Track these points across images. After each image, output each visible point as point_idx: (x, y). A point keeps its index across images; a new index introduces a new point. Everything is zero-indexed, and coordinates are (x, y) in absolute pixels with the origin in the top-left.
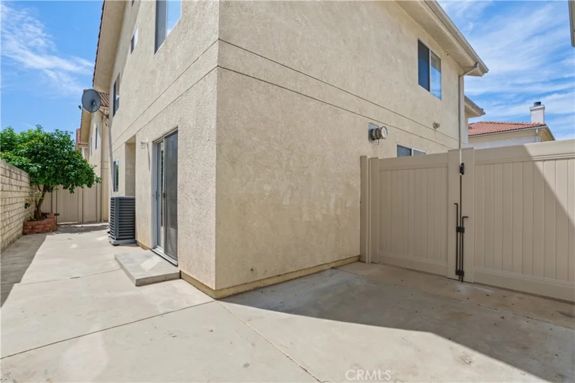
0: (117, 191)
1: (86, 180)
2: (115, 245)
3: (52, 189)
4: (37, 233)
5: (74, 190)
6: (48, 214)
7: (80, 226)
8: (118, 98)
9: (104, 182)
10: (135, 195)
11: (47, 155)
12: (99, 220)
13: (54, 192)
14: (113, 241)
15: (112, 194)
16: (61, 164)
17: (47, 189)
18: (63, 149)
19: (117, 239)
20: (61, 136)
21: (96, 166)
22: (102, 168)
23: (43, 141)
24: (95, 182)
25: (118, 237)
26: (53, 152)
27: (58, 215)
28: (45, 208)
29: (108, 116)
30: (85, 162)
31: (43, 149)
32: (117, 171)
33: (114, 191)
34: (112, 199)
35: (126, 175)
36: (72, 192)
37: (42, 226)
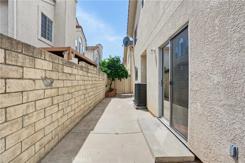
0: (137, 80)
1: (125, 76)
2: (137, 109)
3: (114, 80)
4: (109, 97)
5: (121, 80)
6: (113, 89)
7: (123, 95)
8: (137, 38)
9: (132, 76)
10: (146, 83)
11: (112, 67)
12: (130, 92)
13: (115, 81)
14: (136, 106)
15: (134, 82)
16: (117, 69)
17: (113, 80)
18: (117, 63)
19: (138, 106)
20: (117, 58)
21: (128, 70)
22: (131, 71)
23: (111, 61)
24: (128, 77)
25: (138, 105)
26: (114, 65)
27: (117, 90)
28: (113, 87)
29: (132, 47)
30: (125, 68)
31: (111, 64)
32: (137, 71)
33: (136, 80)
34: (135, 84)
35: (141, 72)
36: (121, 81)
37: (111, 95)
